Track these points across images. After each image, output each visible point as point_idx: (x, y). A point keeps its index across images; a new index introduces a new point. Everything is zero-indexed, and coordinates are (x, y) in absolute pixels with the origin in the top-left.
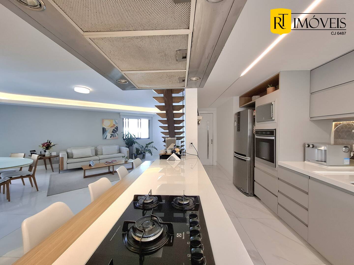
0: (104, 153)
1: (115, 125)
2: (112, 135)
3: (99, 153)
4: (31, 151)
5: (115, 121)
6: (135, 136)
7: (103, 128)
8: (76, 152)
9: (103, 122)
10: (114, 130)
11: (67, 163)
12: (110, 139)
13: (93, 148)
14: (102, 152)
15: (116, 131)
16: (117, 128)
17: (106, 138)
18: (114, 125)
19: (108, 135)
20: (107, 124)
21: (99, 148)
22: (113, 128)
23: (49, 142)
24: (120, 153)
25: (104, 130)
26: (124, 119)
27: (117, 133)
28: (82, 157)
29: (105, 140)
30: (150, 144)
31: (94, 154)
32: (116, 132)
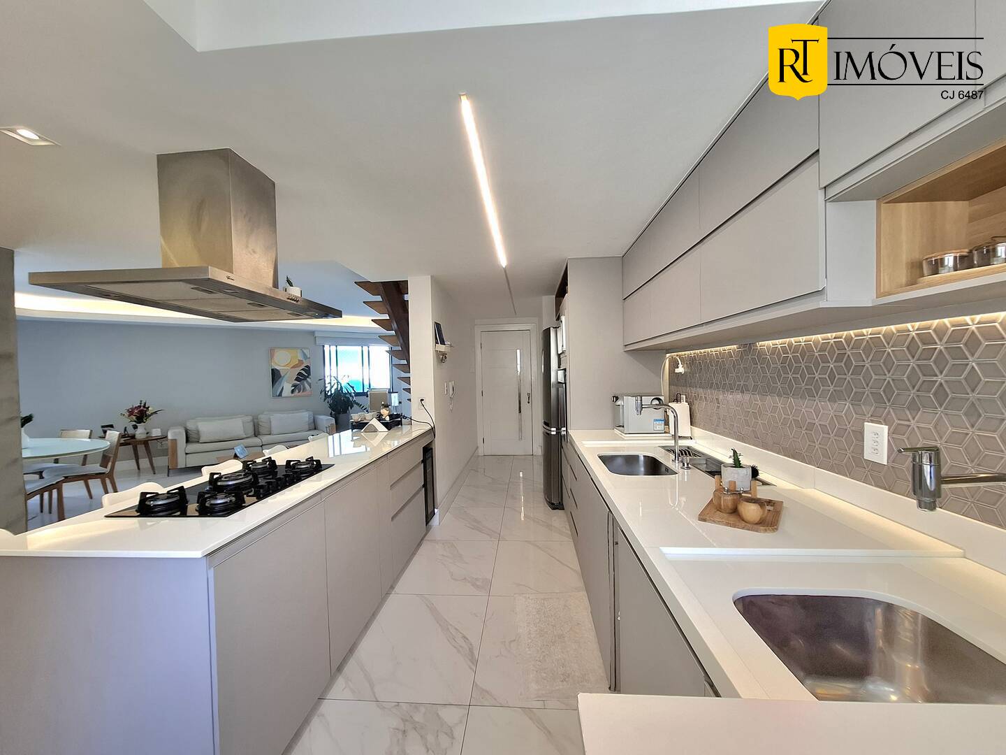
0: (274, 430)
1: (304, 361)
2: (295, 386)
3: (262, 430)
4: (103, 427)
5: (303, 352)
6: (353, 388)
7: (272, 370)
8: (207, 428)
9: (272, 356)
10: (300, 374)
11: (186, 454)
12: (290, 397)
13: (250, 418)
14: (270, 428)
15: (305, 378)
16: (308, 369)
17: (280, 395)
18: (301, 362)
19: (287, 387)
20: (284, 361)
21: (263, 418)
22: (298, 370)
23: (144, 407)
24: (315, 429)
25: (275, 376)
26: (327, 348)
27: (307, 382)
28: (221, 439)
29: (279, 399)
31: (251, 432)
32: (305, 379)
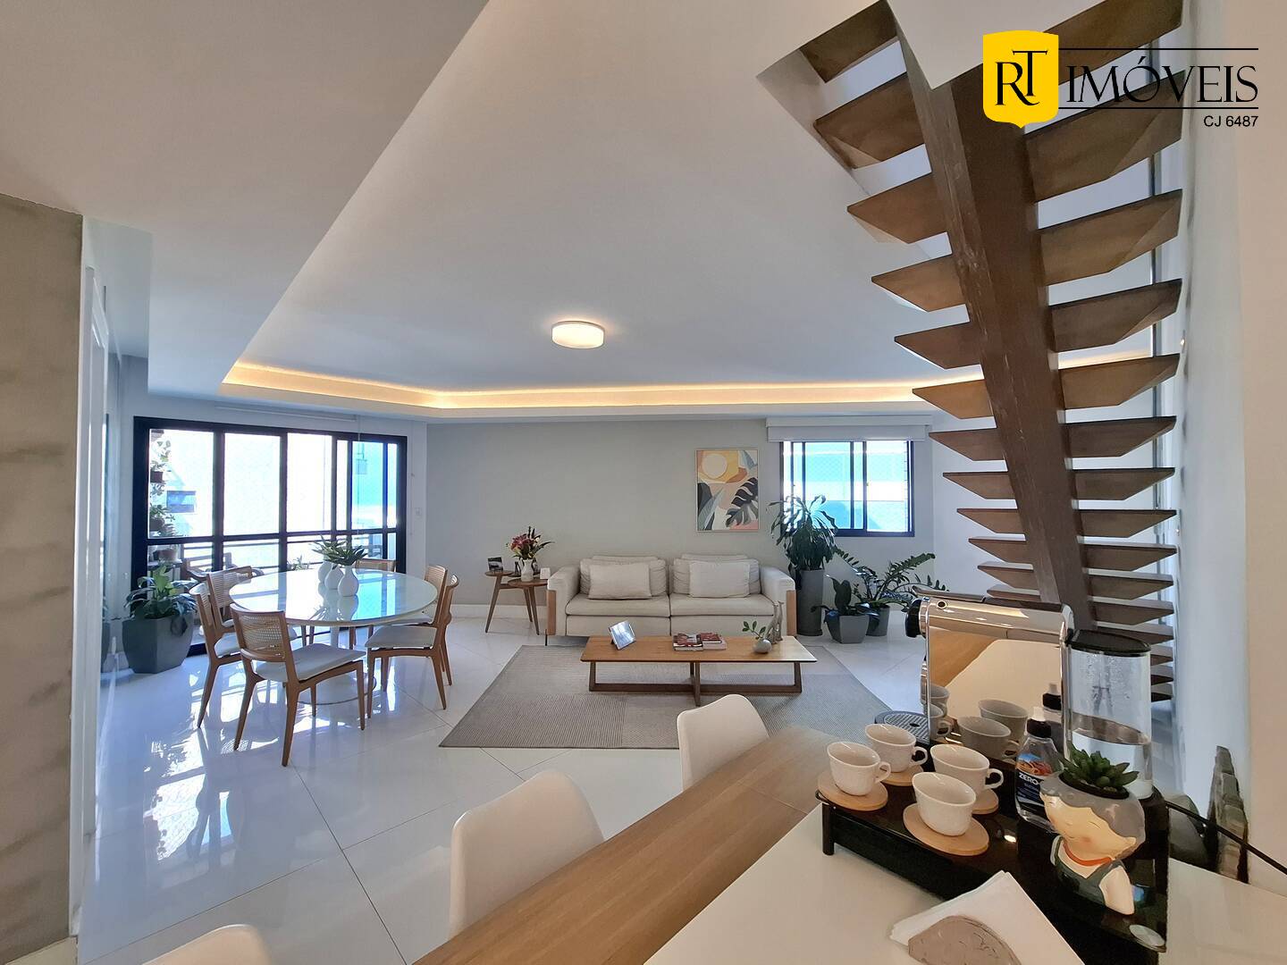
0: (694, 590)
1: (748, 469)
2: (732, 513)
3: (678, 586)
5: (746, 454)
6: (832, 521)
7: (699, 484)
8: (600, 576)
9: (699, 463)
10: (740, 492)
11: (568, 615)
12: (724, 531)
13: (661, 563)
14: (688, 584)
15: (749, 499)
16: (753, 485)
17: (709, 527)
18: (743, 472)
19: (721, 515)
20: (718, 470)
21: (679, 565)
22: (738, 486)
23: (532, 536)
24: (761, 593)
25: (704, 495)
26: (787, 445)
27: (753, 509)
28: (618, 596)
29: (707, 534)
30: (912, 562)
31: (660, 586)
32: (749, 502)
